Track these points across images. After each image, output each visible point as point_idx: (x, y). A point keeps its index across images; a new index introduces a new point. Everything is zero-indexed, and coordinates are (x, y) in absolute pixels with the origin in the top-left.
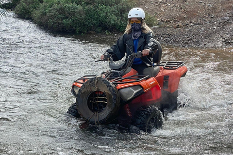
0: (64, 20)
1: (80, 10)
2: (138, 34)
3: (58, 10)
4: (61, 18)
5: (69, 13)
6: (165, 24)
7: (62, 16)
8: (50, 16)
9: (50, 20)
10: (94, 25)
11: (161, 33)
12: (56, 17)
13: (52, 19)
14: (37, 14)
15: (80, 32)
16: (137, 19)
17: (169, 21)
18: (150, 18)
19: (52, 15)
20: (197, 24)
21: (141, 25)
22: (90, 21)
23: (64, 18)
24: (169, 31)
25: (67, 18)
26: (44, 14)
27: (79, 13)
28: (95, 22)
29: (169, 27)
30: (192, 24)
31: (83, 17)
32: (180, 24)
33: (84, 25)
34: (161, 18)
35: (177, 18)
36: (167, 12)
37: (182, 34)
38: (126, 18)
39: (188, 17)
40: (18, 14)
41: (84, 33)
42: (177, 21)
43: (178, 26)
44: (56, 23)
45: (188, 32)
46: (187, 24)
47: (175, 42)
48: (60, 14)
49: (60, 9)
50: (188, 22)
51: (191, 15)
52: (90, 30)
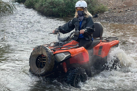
0: (53, 9)
1: (62, 3)
2: (82, 18)
3: (50, 3)
4: (51, 7)
5: (56, 5)
6: (113, 11)
7: (52, 6)
8: (45, 7)
9: (45, 9)
10: (71, 11)
11: (110, 16)
12: (48, 7)
13: (46, 8)
14: (37, 5)
15: (63, 16)
16: (80, 8)
17: (115, 9)
18: (104, 7)
19: (46, 6)
20: (132, 10)
21: (83, 12)
22: (68, 9)
23: (53, 8)
24: (115, 14)
25: (55, 7)
26: (42, 5)
27: (62, 4)
28: (71, 10)
29: (115, 12)
30: (129, 10)
31: (64, 7)
32: (122, 10)
33: (65, 12)
34: (110, 7)
35: (120, 7)
36: (114, 3)
37: (123, 16)
38: (89, 7)
39: (127, 6)
40: (27, 6)
41: (64, 16)
42: (120, 8)
43: (121, 11)
44: (49, 10)
45: (126, 15)
46: (126, 10)
47: (119, 21)
48: (51, 5)
49: (51, 2)
50: (127, 9)
51: (129, 5)
52: (69, 14)
